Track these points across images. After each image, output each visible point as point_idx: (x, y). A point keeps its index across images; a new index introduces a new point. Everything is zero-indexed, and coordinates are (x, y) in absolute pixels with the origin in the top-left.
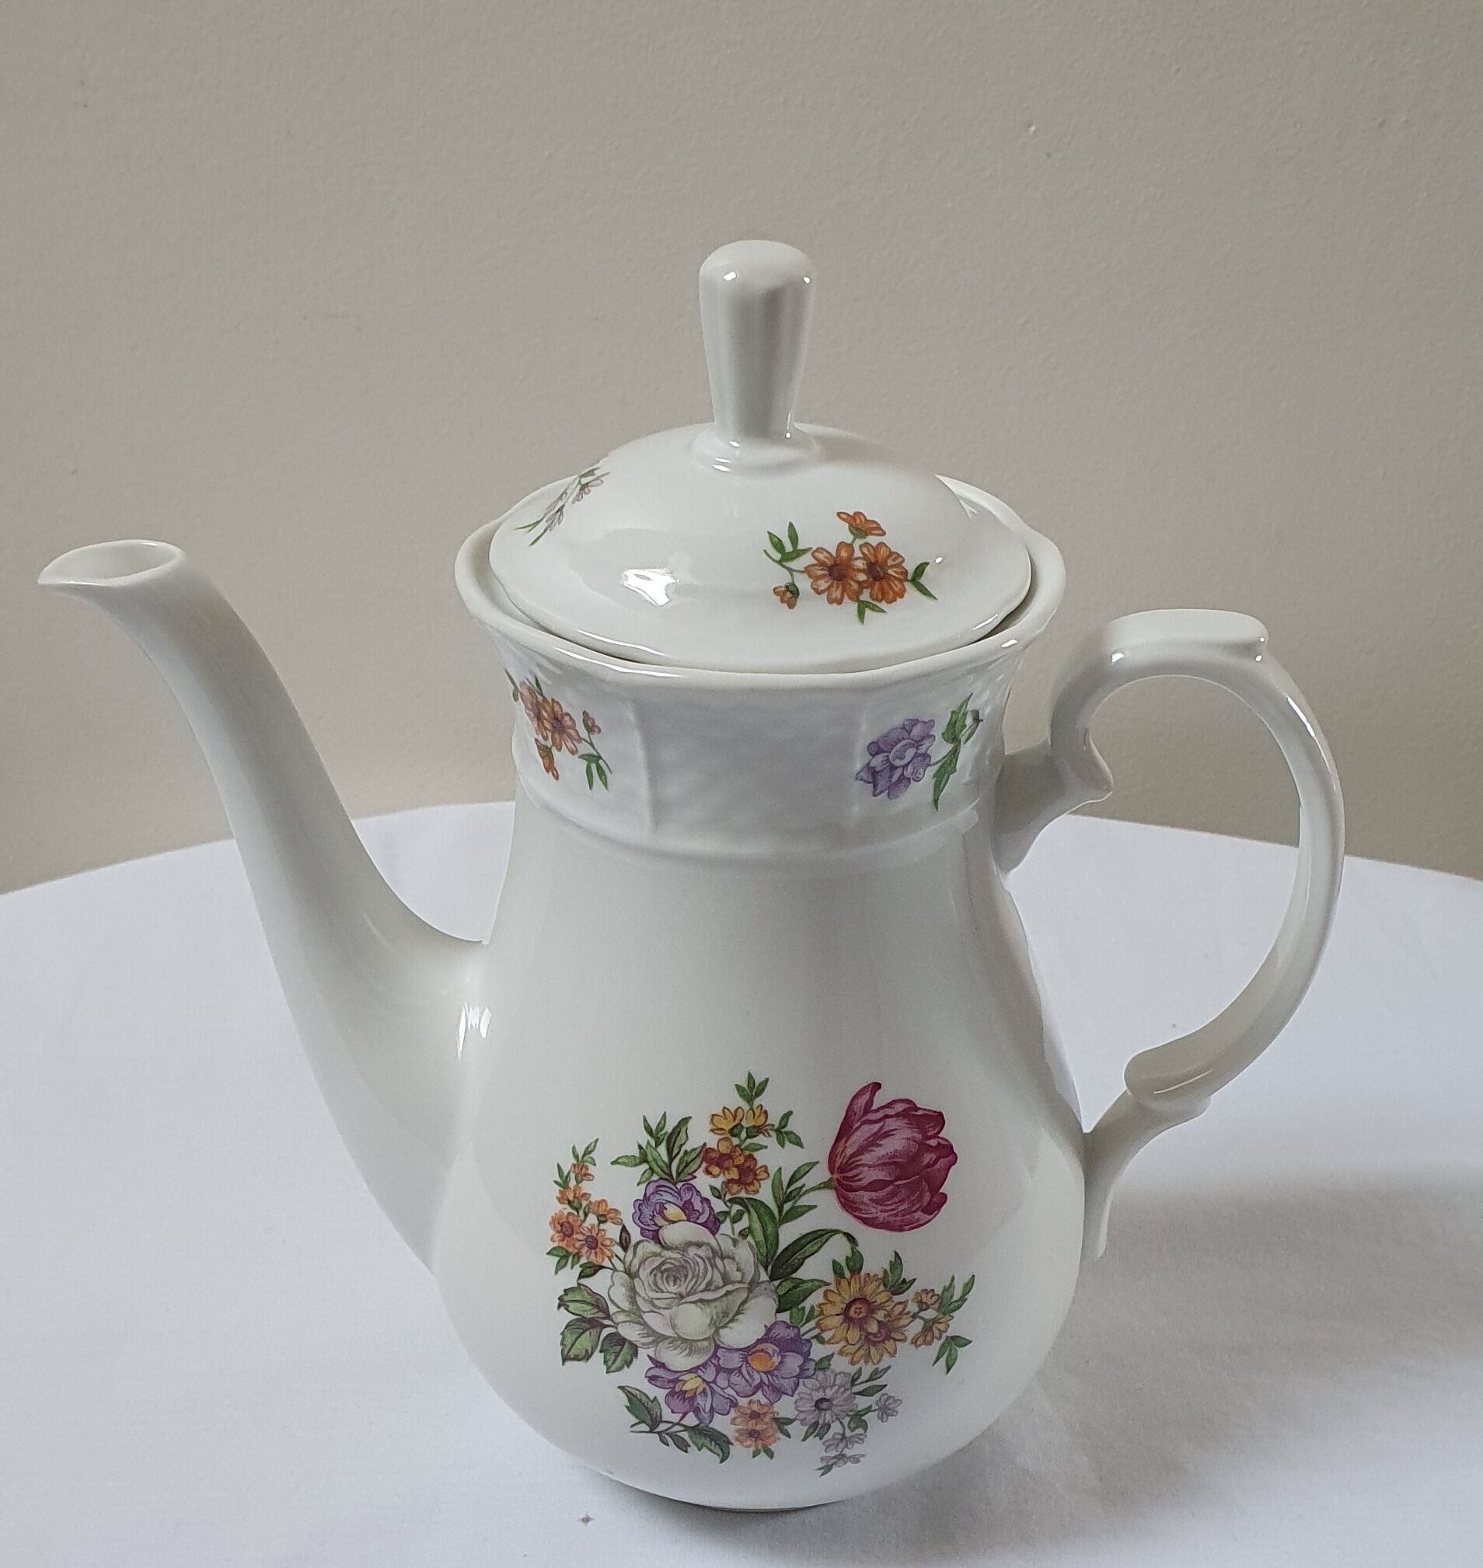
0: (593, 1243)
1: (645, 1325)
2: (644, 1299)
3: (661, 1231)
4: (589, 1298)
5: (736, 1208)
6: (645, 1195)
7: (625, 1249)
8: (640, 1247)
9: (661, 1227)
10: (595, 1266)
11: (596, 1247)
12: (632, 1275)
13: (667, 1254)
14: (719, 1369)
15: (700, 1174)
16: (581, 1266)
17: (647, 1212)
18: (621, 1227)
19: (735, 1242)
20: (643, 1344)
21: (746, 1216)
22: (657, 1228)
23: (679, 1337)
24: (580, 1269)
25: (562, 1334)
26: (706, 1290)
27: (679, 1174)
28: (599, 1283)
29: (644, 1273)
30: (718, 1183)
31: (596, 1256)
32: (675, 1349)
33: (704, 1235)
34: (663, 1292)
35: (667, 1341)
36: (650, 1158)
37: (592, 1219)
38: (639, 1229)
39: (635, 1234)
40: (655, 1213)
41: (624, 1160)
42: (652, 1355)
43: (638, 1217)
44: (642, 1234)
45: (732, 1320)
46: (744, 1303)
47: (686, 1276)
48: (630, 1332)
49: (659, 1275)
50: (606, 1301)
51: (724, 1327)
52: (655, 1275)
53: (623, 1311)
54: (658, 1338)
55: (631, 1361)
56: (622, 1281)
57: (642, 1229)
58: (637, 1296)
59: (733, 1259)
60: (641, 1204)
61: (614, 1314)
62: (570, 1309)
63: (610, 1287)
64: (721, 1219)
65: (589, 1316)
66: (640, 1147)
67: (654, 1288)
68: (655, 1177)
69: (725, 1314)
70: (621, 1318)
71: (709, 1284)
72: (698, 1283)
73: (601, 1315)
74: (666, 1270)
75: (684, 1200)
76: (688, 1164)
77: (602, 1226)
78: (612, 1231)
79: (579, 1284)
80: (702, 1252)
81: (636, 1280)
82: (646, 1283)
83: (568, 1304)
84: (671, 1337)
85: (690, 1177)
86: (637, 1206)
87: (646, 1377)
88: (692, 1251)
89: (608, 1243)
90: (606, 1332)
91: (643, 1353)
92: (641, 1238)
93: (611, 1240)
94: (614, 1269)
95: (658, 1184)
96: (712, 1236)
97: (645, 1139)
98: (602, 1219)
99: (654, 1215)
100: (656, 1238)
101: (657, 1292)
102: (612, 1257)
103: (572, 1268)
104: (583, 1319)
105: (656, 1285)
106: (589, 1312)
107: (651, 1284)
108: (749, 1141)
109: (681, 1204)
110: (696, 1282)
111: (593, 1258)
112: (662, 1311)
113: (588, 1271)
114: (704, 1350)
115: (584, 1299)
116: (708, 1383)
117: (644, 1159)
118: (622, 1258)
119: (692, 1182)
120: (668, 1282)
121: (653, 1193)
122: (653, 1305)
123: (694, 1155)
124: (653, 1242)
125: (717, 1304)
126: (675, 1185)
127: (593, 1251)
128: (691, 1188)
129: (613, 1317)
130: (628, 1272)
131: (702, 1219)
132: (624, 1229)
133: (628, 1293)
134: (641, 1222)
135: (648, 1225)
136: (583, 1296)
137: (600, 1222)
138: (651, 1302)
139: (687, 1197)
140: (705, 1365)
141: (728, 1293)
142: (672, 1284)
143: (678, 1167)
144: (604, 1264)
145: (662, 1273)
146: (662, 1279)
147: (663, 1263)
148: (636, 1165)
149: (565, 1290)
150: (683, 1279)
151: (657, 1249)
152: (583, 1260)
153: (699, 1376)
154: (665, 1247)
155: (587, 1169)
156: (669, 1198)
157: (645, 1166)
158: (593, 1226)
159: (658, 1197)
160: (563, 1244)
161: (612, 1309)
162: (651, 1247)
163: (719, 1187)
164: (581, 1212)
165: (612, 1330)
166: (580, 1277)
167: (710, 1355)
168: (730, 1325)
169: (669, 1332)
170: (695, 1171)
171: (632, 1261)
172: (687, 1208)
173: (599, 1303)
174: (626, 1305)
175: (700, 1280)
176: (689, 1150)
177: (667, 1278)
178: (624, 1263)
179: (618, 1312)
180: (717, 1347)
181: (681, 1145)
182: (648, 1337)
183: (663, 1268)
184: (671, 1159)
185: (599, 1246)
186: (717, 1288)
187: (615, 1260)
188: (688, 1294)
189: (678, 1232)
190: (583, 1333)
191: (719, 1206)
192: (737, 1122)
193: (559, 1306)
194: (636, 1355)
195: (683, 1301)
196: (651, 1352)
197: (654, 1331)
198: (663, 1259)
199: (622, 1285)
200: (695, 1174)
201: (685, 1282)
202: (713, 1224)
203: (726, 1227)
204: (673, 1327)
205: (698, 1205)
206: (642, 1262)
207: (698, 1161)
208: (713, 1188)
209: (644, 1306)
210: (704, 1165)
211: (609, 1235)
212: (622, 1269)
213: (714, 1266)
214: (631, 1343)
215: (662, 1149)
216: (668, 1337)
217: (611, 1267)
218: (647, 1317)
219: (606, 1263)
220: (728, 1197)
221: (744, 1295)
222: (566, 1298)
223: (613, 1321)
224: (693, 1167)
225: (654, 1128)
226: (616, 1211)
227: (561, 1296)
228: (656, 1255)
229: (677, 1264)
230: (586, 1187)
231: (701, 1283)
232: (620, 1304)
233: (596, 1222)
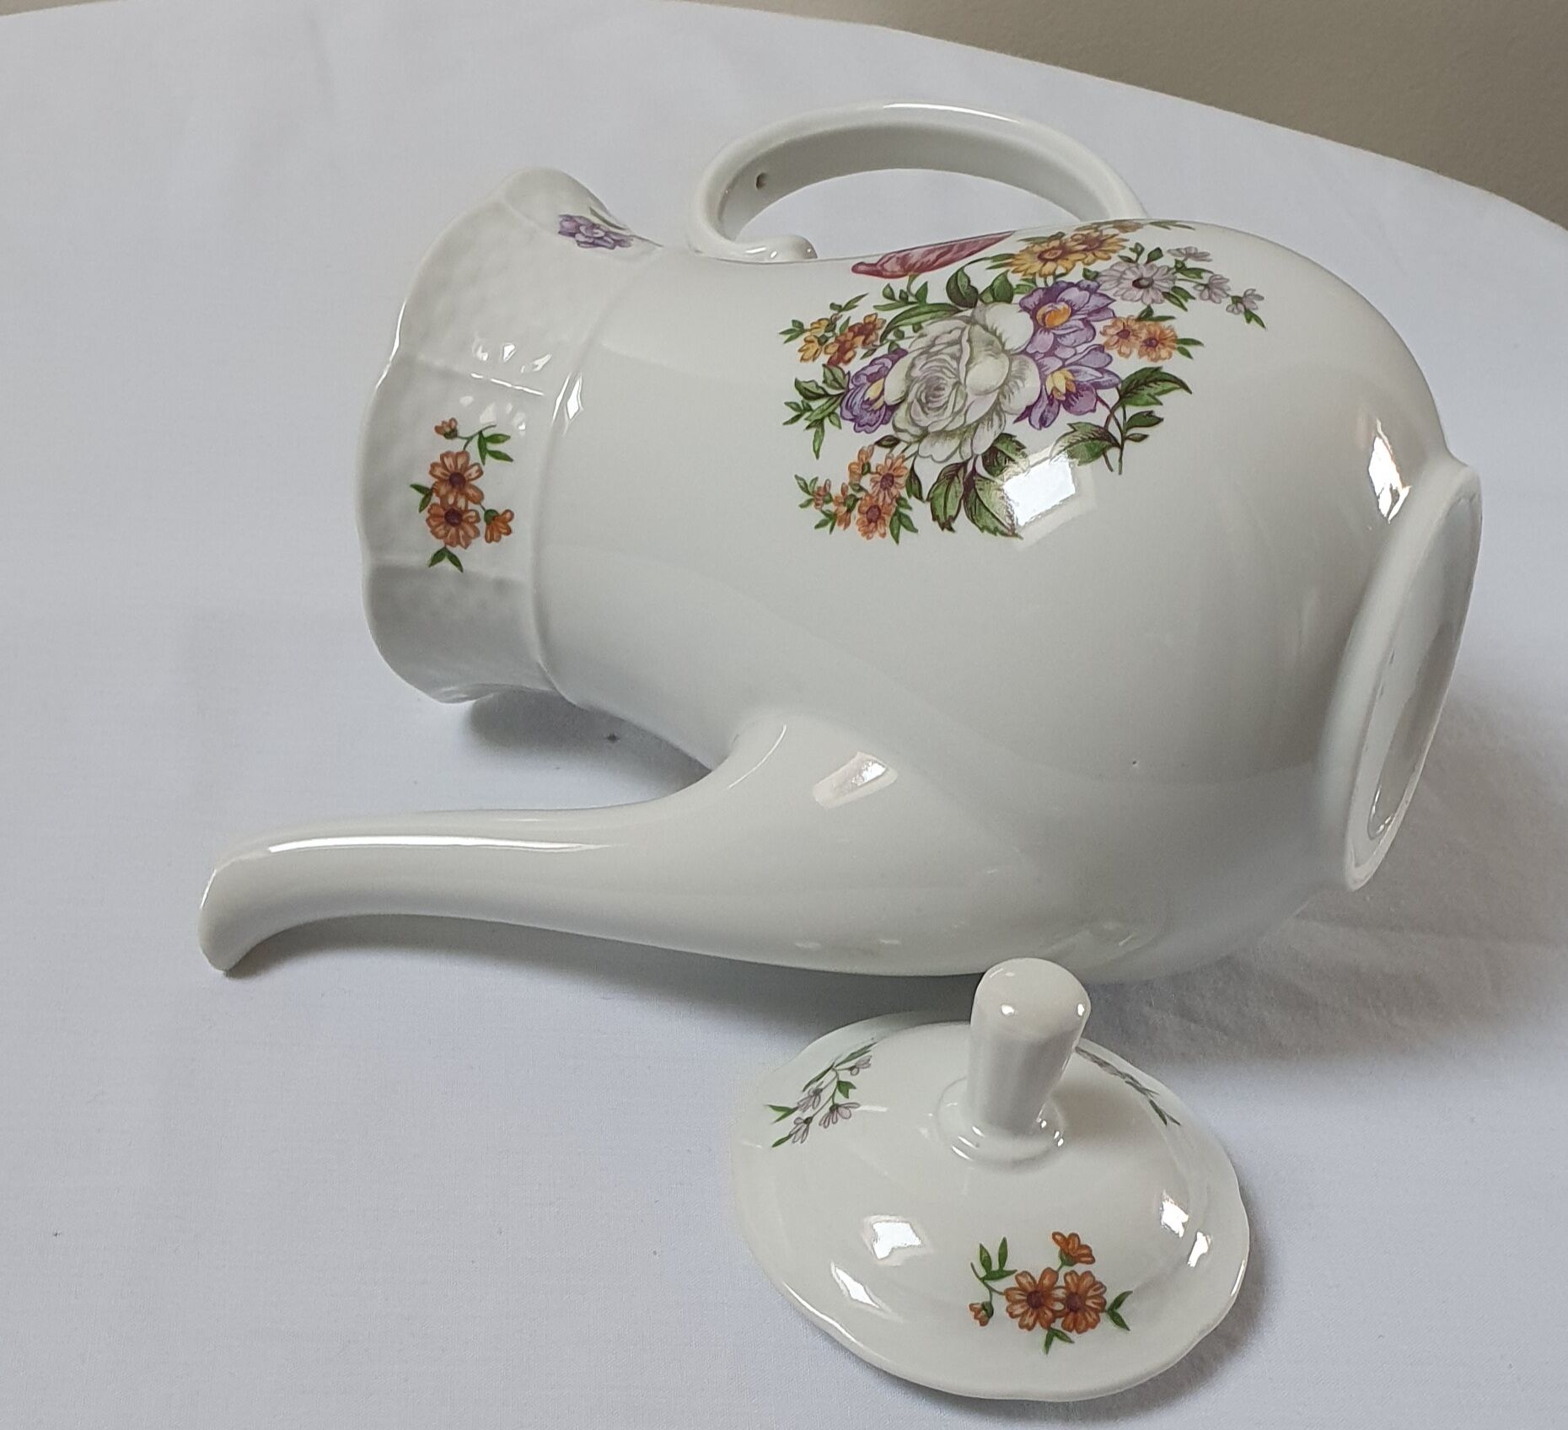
0: (888, 480)
1: (979, 422)
2: (951, 422)
3: (889, 403)
4: (941, 490)
5: (891, 336)
6: (851, 420)
7: (896, 441)
8: (899, 425)
9: (885, 403)
10: (910, 477)
11: (893, 476)
12: (924, 434)
13: (911, 397)
14: (1050, 353)
15: (846, 369)
16: (910, 496)
17: (867, 418)
18: (877, 448)
19: (922, 336)
20: (1000, 426)
21: (902, 328)
22: (884, 407)
23: (1000, 387)
24: (913, 498)
25: (982, 529)
26: (958, 359)
27: (843, 388)
28: (928, 475)
29: (924, 421)
30: (861, 351)
31: (901, 476)
32: (1013, 393)
33: (905, 362)
34: (947, 402)
35: (1002, 399)
36: (820, 417)
37: (866, 482)
38: (882, 426)
39: (885, 430)
40: (870, 409)
41: (817, 444)
42: (1015, 417)
43: (870, 427)
44: (887, 423)
45: (999, 338)
46: (985, 328)
47: (939, 378)
48: (984, 440)
49: (930, 405)
50: (947, 467)
51: (1003, 345)
52: (929, 409)
53: (960, 446)
54: (997, 409)
55: (1018, 443)
56: (929, 446)
57: (882, 423)
58: (947, 429)
59: (937, 337)
60: (860, 425)
61: (962, 457)
62: (953, 513)
63: (933, 460)
64: (895, 347)
65: (962, 490)
66: (809, 427)
67: (941, 411)
68: (838, 411)
69: (991, 343)
70: (967, 449)
71: (953, 357)
72: (949, 367)
73: (961, 472)
74: (926, 398)
75: (865, 381)
76: (835, 380)
77: (873, 469)
78: (879, 457)
79: (928, 500)
80: (919, 364)
81: (931, 430)
82: (936, 419)
83: (948, 516)
84: (998, 396)
85: (847, 377)
86: (860, 429)
87: (1040, 429)
88: (916, 373)
89: (889, 462)
90: (981, 470)
91: (1010, 428)
92: (890, 425)
93: (887, 457)
94: (916, 454)
95: (844, 408)
96: (908, 356)
97: (803, 423)
98: (865, 468)
99: (872, 410)
100: (892, 408)
101: (946, 407)
102: (903, 457)
103: (910, 508)
104: (965, 497)
105: (939, 408)
106: (958, 488)
107: (937, 413)
108: (837, 331)
109: (869, 384)
110: (947, 368)
111: (902, 481)
112: (968, 403)
113: (915, 487)
114: (1023, 365)
115: (943, 495)
116: (1063, 366)
117: (818, 424)
118: (906, 445)
119: (852, 374)
120: (939, 396)
121: (852, 413)
122: (960, 410)
123: (829, 374)
124: (897, 412)
125: (976, 350)
126: (849, 390)
127: (895, 479)
128: (857, 375)
129: (965, 459)
130: (920, 439)
131: (888, 363)
132: (879, 443)
133: (941, 440)
134: (874, 424)
135: (879, 416)
136: (940, 495)
137: (869, 471)
138: (955, 414)
139: (863, 379)
140: (1040, 366)
141: (969, 341)
142: (943, 392)
143: (835, 388)
144: (909, 467)
145: (927, 402)
146: (933, 402)
147: (919, 401)
148: (823, 431)
149: (934, 519)
150: (941, 381)
151: (904, 407)
152: (904, 493)
153: (1053, 373)
154: (903, 400)
155: (819, 488)
156: (858, 398)
157: (827, 422)
158: (872, 480)
159: (856, 408)
160: (888, 519)
161: (957, 459)
162: (901, 413)
163: (865, 351)
164: (859, 495)
165: (980, 461)
166: (920, 498)
167: (1030, 361)
168: (1003, 340)
169: (992, 398)
170: (843, 372)
171: (912, 435)
172: (873, 379)
173: (951, 474)
174: (955, 443)
175: (947, 365)
176: (822, 379)
177: (934, 397)
178: (910, 444)
179: (960, 453)
180: (1024, 352)
181: (817, 386)
182: (992, 420)
183: (924, 400)
184: (826, 395)
185: (891, 472)
186: (961, 350)
187: (907, 454)
188: (957, 376)
189: (893, 388)
190: (980, 500)
191: (883, 350)
192: (816, 341)
193: (951, 529)
194: (1010, 436)
195: (963, 381)
196: (1010, 419)
197: (987, 414)
198: (915, 401)
199: (932, 446)
200: (846, 372)
201: (943, 379)
202: (897, 354)
203: (903, 344)
204: (987, 392)
205: (875, 369)
206: (914, 423)
207: (835, 370)
208: (865, 356)
209: (959, 422)
210: (841, 365)
211: (882, 462)
212: (917, 445)
213: (937, 353)
214: (997, 440)
215: (815, 405)
216: (998, 399)
217: (913, 458)
218: (971, 419)
219: (908, 464)
220: (878, 343)
221: (977, 328)
222: (942, 519)
223: (970, 459)
224: (839, 374)
225: (794, 414)
226: (861, 452)
227: (940, 524)
228: (909, 408)
229: (924, 386)
230: (835, 491)
231: (949, 364)
232: (953, 449)
233: (869, 476)
